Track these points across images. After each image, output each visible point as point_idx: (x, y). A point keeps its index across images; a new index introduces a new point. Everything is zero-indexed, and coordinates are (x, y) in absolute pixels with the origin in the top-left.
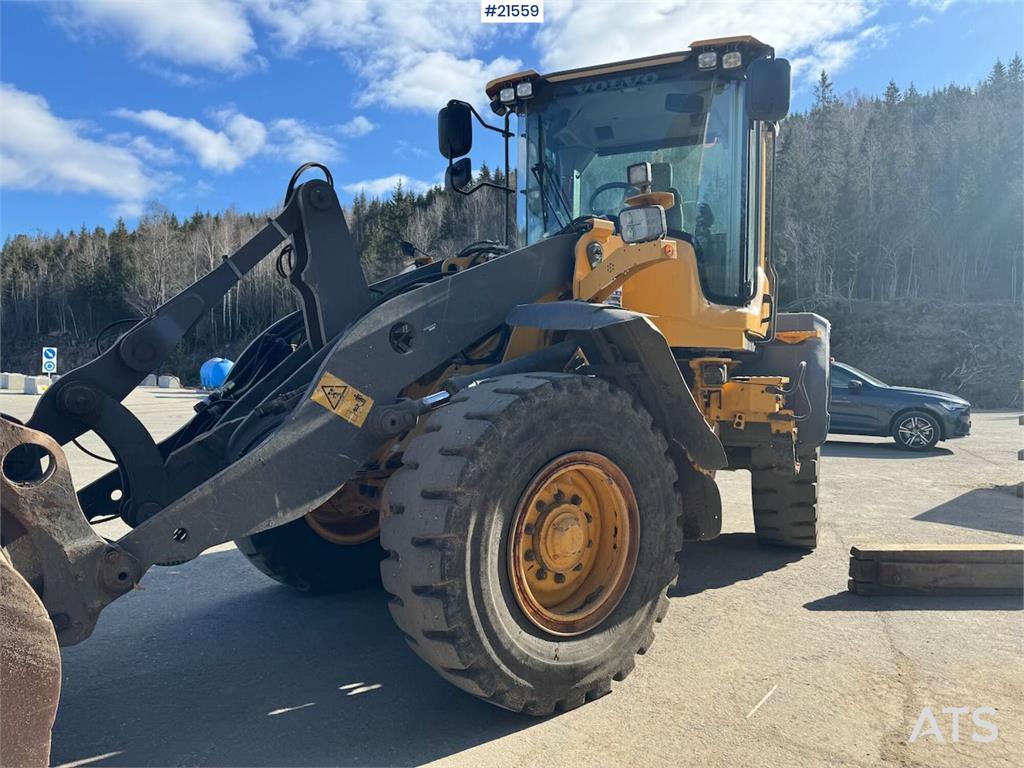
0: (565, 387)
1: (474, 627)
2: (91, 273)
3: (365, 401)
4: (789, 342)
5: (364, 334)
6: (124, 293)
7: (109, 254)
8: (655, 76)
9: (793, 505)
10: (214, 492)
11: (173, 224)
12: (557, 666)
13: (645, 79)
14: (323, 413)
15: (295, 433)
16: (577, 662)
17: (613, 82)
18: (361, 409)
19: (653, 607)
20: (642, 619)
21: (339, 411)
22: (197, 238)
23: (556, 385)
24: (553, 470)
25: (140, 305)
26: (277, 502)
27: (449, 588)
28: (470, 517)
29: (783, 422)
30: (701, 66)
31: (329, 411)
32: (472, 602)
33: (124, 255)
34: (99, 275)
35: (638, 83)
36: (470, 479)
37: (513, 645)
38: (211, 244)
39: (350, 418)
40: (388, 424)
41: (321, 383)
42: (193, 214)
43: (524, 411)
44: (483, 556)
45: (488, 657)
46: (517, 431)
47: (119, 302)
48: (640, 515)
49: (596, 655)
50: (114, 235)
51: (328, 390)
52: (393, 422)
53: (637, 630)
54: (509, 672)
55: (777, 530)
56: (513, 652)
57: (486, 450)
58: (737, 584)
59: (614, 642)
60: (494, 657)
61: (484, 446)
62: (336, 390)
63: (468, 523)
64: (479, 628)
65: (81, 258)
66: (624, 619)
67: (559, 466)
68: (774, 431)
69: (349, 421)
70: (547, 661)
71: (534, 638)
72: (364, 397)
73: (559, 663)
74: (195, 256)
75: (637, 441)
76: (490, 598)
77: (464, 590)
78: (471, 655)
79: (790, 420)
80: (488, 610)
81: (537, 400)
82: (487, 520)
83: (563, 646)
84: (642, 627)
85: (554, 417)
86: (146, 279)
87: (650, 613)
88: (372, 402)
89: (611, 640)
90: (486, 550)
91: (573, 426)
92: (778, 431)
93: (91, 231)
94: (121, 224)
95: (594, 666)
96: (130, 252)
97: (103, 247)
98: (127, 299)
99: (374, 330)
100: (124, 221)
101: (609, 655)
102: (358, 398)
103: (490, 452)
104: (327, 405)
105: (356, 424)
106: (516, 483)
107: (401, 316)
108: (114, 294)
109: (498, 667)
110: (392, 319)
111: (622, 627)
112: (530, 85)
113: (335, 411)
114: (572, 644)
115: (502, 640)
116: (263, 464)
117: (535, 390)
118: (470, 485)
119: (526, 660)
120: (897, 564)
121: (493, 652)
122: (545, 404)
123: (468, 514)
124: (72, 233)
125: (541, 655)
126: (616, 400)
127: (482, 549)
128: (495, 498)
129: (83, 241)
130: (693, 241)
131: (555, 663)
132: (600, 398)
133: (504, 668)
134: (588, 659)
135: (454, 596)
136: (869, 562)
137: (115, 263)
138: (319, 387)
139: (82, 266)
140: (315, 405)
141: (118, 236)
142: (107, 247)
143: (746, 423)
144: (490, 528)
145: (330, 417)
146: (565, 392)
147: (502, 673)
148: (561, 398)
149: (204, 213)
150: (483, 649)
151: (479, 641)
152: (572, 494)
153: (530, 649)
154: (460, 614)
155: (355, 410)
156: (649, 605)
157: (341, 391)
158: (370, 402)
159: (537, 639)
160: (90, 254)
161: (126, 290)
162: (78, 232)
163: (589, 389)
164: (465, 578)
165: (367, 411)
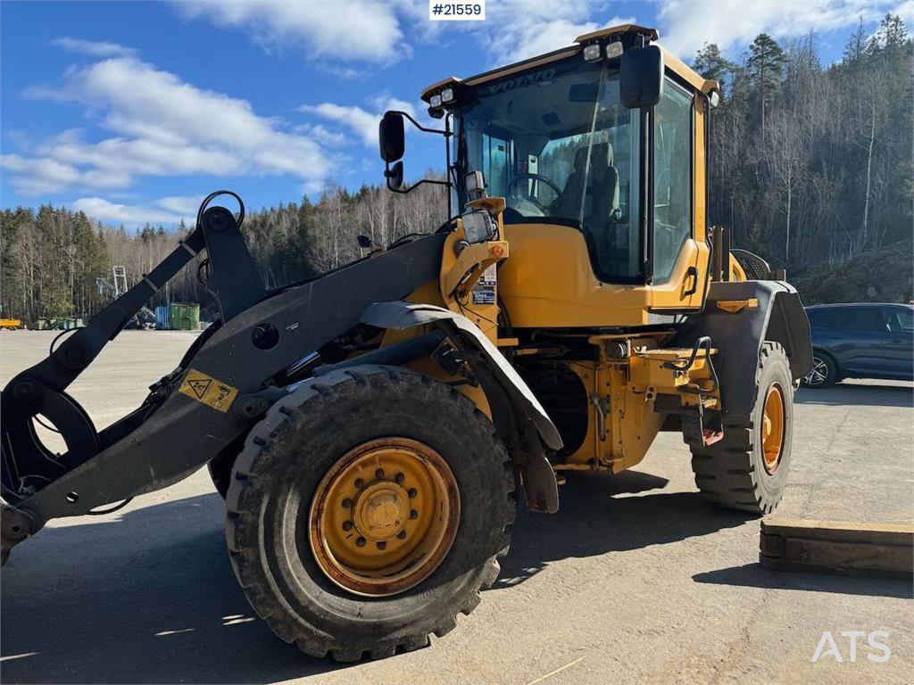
0: (368, 383)
1: (268, 586)
2: (284, 240)
3: (229, 391)
4: (730, 310)
5: (227, 336)
6: (309, 256)
7: (298, 225)
8: (553, 71)
9: (730, 472)
10: (98, 466)
11: (344, 197)
12: (360, 623)
13: (545, 74)
14: (189, 403)
15: (165, 419)
16: (382, 620)
17: (519, 80)
18: (226, 397)
19: (477, 574)
20: (462, 585)
21: (205, 400)
22: (361, 209)
23: (360, 380)
24: (360, 454)
25: (319, 265)
26: (152, 473)
27: (245, 555)
28: (262, 497)
29: (691, 394)
30: (586, 58)
31: (195, 400)
32: (266, 567)
33: (309, 225)
34: (291, 242)
35: (538, 80)
36: (262, 465)
37: (311, 602)
38: (371, 212)
39: (216, 405)
40: (244, 410)
41: (188, 378)
42: (360, 187)
43: (322, 406)
44: (276, 529)
45: (285, 611)
46: (312, 424)
47: (304, 263)
48: (460, 492)
49: (405, 614)
50: (303, 209)
51: (193, 384)
52: (249, 409)
53: (456, 595)
54: (308, 625)
55: (719, 494)
56: (311, 608)
57: (280, 441)
58: (648, 547)
59: (427, 604)
60: (291, 611)
61: (277, 438)
62: (201, 383)
63: (261, 502)
64: (275, 587)
65: (278, 229)
66: (441, 584)
67: (366, 451)
68: (683, 404)
69: (215, 407)
70: (348, 617)
71: (336, 597)
72: (229, 387)
73: (361, 620)
74: (360, 223)
75: (453, 426)
76: (286, 563)
77: (258, 557)
78: (268, 609)
79: (698, 393)
80: (284, 574)
81: (337, 396)
82: (280, 500)
83: (370, 605)
84: (463, 591)
85: (355, 409)
86: (324, 245)
87: (473, 579)
88: (237, 391)
89: (424, 603)
90: (281, 524)
91: (376, 416)
92: (687, 403)
93: (286, 206)
94: (306, 199)
95: (401, 624)
96: (313, 222)
97: (294, 219)
98: (310, 261)
99: (236, 332)
100: (308, 197)
101: (420, 615)
102: (223, 388)
103: (283, 442)
104: (193, 395)
105: (221, 410)
106: (313, 467)
107: (262, 318)
108: (302, 257)
109: (296, 620)
110: (254, 322)
111: (439, 592)
112: (451, 90)
113: (201, 400)
114: (378, 604)
115: (300, 598)
116: (139, 444)
117: (335, 387)
118: (263, 471)
119: (327, 615)
120: (805, 542)
121: (290, 607)
122: (345, 399)
123: (260, 494)
124: (272, 209)
125: (343, 612)
126: (430, 391)
127: (276, 523)
128: (289, 481)
129: (280, 215)
130: (581, 226)
131: (358, 619)
132: (409, 390)
133: (302, 621)
134: (392, 618)
135: (249, 562)
136: (774, 537)
137: (302, 231)
138: (186, 381)
139: (279, 234)
140: (183, 396)
141: (306, 209)
142: (297, 219)
143: (658, 395)
144: (284, 506)
145: (196, 405)
146: (369, 386)
147: (300, 625)
148: (363, 392)
149: (370, 186)
150: (280, 605)
151: (275, 598)
152: (397, 472)
153: (331, 607)
154: (254, 576)
155: (220, 399)
156: (471, 572)
157: (206, 384)
158: (234, 392)
159: (340, 598)
160: (285, 225)
161: (311, 254)
162: (277, 207)
163: (398, 381)
164: (257, 547)
165: (232, 400)
